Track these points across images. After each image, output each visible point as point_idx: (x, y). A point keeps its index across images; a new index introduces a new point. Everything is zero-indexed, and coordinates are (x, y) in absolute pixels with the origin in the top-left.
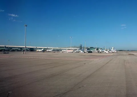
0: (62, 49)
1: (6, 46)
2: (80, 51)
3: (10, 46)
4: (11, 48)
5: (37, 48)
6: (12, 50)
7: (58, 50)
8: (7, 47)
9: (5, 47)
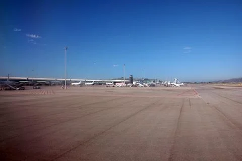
0: (106, 82)
1: (30, 78)
2: (138, 85)
3: (34, 79)
4: (35, 81)
5: (71, 81)
6: (37, 84)
7: (100, 84)
8: (31, 80)
9: (28, 80)
